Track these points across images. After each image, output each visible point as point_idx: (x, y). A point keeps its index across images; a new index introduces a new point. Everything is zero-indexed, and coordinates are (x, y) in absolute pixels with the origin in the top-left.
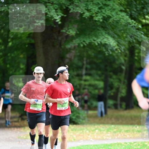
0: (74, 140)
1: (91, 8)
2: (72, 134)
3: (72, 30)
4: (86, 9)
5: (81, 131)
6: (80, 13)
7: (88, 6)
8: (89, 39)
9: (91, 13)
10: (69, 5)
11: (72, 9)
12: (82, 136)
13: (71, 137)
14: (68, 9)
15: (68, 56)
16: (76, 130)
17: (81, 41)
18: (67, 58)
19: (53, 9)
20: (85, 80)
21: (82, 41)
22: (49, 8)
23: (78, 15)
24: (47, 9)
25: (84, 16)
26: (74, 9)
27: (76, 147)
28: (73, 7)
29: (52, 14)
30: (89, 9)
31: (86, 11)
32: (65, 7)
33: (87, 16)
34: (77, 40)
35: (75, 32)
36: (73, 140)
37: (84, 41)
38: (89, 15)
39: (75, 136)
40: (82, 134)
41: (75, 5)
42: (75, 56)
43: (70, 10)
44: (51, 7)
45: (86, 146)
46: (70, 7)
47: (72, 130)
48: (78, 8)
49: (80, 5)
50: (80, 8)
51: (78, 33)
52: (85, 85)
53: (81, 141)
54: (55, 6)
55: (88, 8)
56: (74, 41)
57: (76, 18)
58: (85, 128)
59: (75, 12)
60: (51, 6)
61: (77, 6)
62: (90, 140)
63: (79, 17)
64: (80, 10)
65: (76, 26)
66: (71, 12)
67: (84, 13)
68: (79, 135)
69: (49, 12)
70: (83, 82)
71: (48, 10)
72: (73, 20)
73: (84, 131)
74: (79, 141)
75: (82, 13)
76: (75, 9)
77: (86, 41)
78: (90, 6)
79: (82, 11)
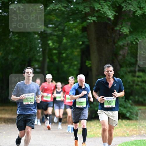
0: (128, 135)
1: (144, 6)
2: (125, 129)
3: (126, 28)
4: (138, 7)
5: (135, 126)
6: (133, 11)
7: (141, 4)
8: (142, 36)
9: (143, 11)
10: (122, 3)
11: (125, 7)
12: (135, 131)
13: (125, 132)
14: (121, 7)
15: (121, 52)
16: (129, 125)
17: (133, 38)
18: (121, 55)
19: (106, 5)
20: (138, 77)
21: (135, 38)
22: (102, 5)
23: (132, 13)
24: (100, 5)
25: (136, 14)
26: (126, 7)
27: (129, 142)
28: (125, 5)
29: (105, 10)
30: (142, 7)
31: (138, 9)
32: (118, 4)
33: (140, 14)
34: (130, 37)
35: (128, 30)
36: (126, 135)
37: (137, 39)
38: (141, 13)
39: (128, 131)
40: (135, 129)
41: (128, 3)
42: (128, 53)
43: (123, 7)
44: (105, 4)
45: (139, 141)
46: (123, 5)
47: (126, 125)
48: (130, 6)
49: (133, 3)
50: (133, 6)
51: (132, 30)
52: (138, 81)
53: (135, 136)
54: (108, 3)
55: (140, 6)
56: (127, 38)
57: (130, 16)
58: (138, 123)
59: (128, 9)
60: (105, 2)
61: (129, 4)
62: (143, 135)
63: (132, 14)
64: (132, 8)
65: (129, 24)
66: (123, 9)
67: (136, 11)
68: (132, 130)
69: (103, 9)
70: (135, 79)
71: (102, 7)
72: (126, 18)
73: (137, 126)
74: (132, 136)
75: (134, 10)
76: (128, 7)
77: (138, 38)
78: (142, 4)
79: (134, 9)
